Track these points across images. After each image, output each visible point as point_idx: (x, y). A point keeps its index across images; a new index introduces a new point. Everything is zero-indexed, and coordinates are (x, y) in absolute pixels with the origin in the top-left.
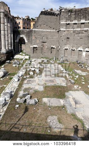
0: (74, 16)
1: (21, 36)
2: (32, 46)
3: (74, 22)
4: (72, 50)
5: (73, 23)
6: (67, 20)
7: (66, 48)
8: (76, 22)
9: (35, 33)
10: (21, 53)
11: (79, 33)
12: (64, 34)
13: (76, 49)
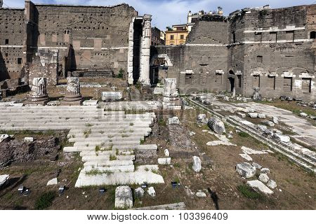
0: (271, 20)
1: (161, 56)
2: (184, 73)
3: (271, 30)
4: (269, 76)
5: (268, 31)
6: (256, 26)
7: (255, 73)
8: (276, 29)
9: (189, 50)
10: (158, 85)
11: (284, 47)
12: (251, 51)
13: (277, 75)
